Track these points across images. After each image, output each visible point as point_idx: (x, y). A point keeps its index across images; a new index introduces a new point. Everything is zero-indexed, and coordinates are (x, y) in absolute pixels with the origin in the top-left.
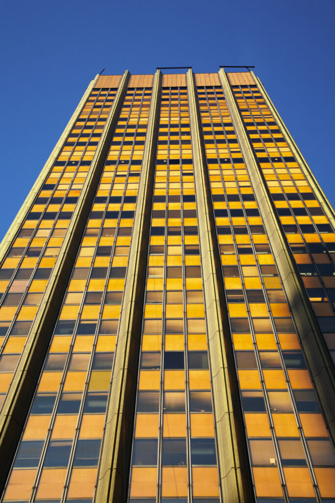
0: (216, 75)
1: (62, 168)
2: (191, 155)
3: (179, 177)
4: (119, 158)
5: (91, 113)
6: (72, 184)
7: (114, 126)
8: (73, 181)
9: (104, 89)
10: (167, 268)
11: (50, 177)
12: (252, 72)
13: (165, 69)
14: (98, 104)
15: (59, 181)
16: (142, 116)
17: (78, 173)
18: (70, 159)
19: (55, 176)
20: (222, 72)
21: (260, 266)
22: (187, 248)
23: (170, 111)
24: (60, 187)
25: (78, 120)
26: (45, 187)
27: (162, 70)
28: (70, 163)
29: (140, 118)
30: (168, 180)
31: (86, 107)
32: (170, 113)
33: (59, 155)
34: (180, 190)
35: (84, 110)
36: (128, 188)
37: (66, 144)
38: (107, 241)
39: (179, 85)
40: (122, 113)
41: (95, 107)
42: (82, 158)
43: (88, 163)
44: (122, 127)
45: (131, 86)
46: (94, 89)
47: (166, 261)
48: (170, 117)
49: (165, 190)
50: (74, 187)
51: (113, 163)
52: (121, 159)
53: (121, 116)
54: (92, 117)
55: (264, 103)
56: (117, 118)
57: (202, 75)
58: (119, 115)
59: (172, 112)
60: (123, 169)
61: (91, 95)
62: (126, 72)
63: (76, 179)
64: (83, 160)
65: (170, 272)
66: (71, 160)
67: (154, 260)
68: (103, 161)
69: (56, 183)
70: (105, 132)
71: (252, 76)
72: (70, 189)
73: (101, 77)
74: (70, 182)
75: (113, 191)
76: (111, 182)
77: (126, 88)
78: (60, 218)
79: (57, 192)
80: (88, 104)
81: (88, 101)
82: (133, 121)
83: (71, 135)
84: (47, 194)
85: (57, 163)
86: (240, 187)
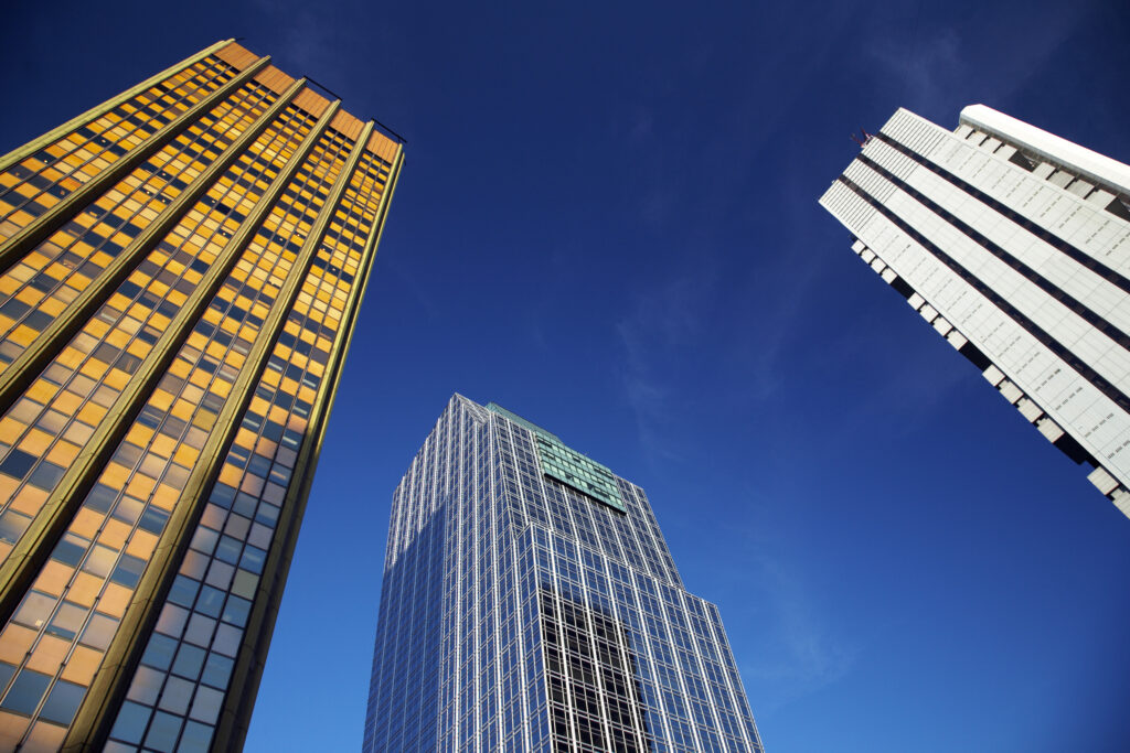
0: (362, 124)
1: (84, 140)
2: (248, 211)
3: (212, 233)
4: (164, 166)
5: (182, 86)
6: (78, 169)
7: (194, 120)
8: (82, 166)
9: (223, 63)
10: (102, 343)
11: (59, 144)
12: (401, 145)
13: (312, 83)
14: (201, 78)
15: (64, 157)
16: (238, 126)
17: (99, 160)
18: (103, 133)
19: (67, 145)
20: (370, 124)
21: (209, 392)
22: (147, 330)
23: (275, 138)
24: (60, 166)
25: (159, 86)
26: (40, 154)
27: (309, 82)
28: (98, 140)
29: (232, 127)
30: (197, 228)
31: (183, 73)
32: (271, 142)
33: (94, 120)
34: (198, 250)
35: (177, 77)
36: (142, 213)
37: (117, 110)
38: (58, 271)
39: (311, 112)
40: (219, 108)
41: (194, 80)
42: (119, 141)
43: (121, 152)
44: (202, 126)
45: (257, 79)
46: (212, 56)
47: (107, 335)
48: (267, 147)
49: (182, 240)
50: (78, 175)
51: (152, 168)
52: (165, 170)
53: (214, 112)
54: (179, 91)
55: (381, 193)
56: (206, 111)
57: (348, 115)
58: (211, 110)
59: (275, 142)
60: (157, 184)
61: (202, 61)
62: (268, 57)
63: (89, 165)
64: (120, 144)
65: (102, 351)
66: (104, 136)
67: (96, 326)
68: (141, 160)
69: (58, 157)
70: (175, 120)
71: (396, 151)
72: (71, 176)
73: (236, 44)
74: (77, 165)
75: (121, 207)
76: (128, 193)
77: (251, 78)
78: (24, 208)
79: (50, 171)
80: (189, 71)
81: (192, 67)
82: (221, 127)
83: (132, 101)
84: (34, 165)
85: (83, 130)
86: (270, 283)
